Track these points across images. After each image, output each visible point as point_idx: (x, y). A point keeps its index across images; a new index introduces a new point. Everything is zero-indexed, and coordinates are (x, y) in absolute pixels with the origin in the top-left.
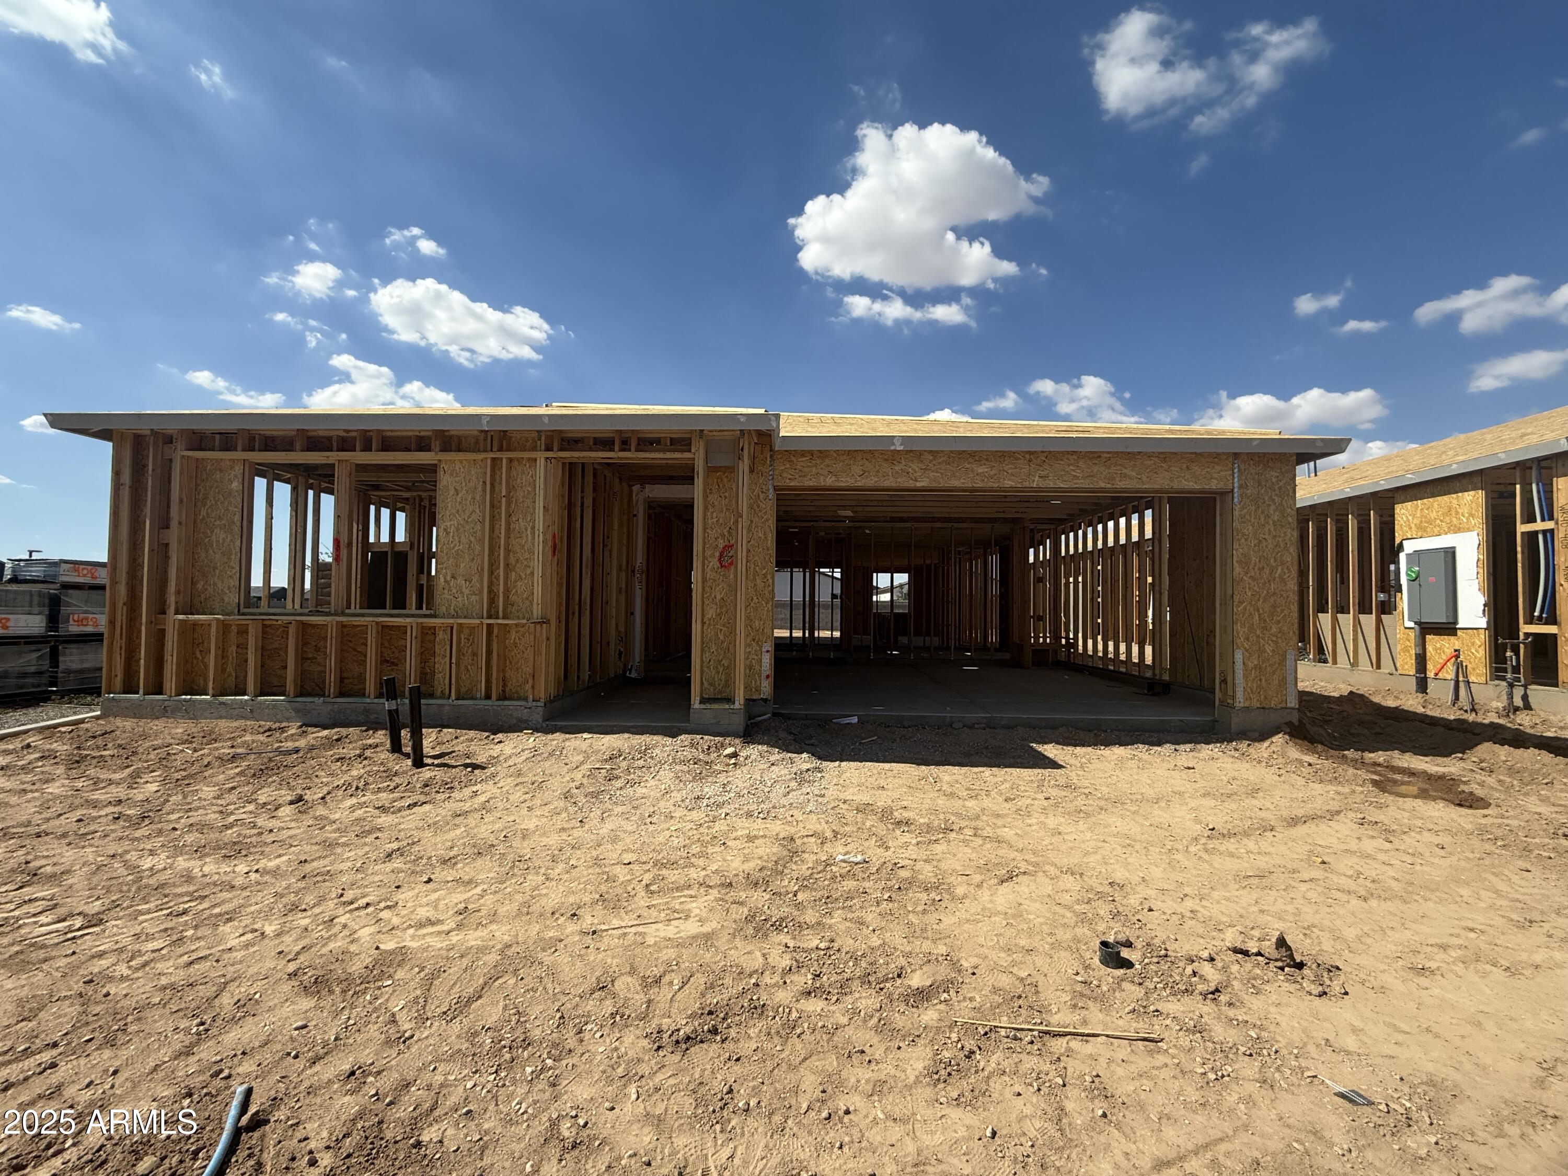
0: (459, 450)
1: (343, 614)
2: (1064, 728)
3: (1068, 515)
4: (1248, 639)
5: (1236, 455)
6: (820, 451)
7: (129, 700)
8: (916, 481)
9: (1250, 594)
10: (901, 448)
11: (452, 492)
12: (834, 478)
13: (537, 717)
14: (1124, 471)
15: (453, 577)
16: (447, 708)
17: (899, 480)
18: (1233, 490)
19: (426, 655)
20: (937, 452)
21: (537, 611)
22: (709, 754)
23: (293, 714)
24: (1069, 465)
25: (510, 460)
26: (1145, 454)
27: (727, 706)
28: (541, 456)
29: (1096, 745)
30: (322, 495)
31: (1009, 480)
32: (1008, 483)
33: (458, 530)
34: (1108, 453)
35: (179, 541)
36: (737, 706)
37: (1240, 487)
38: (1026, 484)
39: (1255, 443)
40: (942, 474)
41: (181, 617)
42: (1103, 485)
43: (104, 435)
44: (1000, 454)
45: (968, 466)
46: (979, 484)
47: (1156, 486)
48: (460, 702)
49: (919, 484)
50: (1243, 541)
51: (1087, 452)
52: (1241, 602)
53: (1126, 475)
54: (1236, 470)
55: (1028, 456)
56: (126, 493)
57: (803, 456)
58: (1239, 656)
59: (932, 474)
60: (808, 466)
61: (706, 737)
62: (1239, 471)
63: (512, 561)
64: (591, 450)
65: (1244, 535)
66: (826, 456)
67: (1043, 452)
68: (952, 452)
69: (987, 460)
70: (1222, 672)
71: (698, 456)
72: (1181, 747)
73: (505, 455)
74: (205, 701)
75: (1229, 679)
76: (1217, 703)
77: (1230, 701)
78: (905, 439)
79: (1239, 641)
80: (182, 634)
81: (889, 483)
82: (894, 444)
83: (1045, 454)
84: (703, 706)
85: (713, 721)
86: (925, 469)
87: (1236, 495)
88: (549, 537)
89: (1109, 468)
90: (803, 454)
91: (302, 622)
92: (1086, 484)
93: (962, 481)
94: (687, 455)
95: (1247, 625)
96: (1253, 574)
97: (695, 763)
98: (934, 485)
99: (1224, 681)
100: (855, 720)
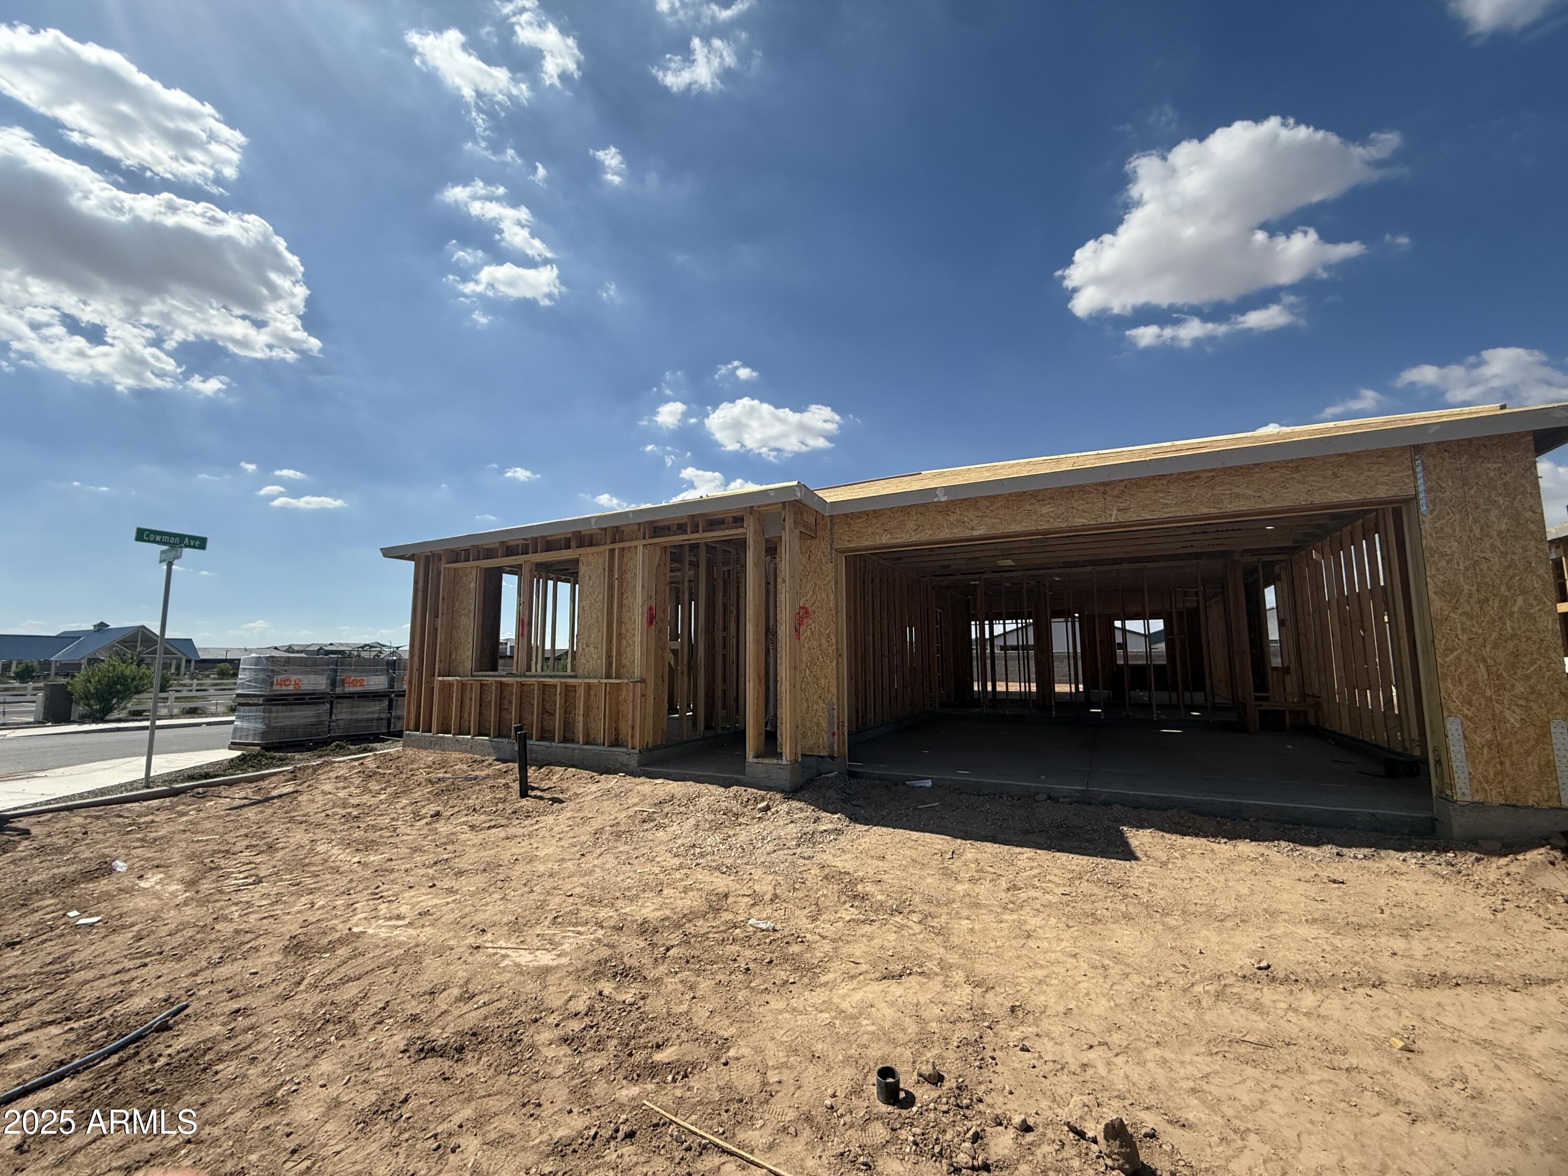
0: (591, 545)
1: (525, 676)
2: (1175, 811)
3: (1295, 541)
4: (1470, 703)
5: (1417, 449)
6: (874, 511)
7: (415, 735)
8: (973, 529)
9: (1465, 637)
10: (945, 499)
11: (587, 578)
12: (889, 536)
13: (634, 763)
14: (1237, 490)
15: (587, 646)
16: (577, 751)
17: (955, 531)
18: (1416, 497)
19: (568, 709)
20: (994, 497)
21: (637, 673)
22: (745, 807)
23: (492, 750)
24: (1156, 492)
25: (623, 549)
26: (1266, 465)
27: (775, 761)
28: (640, 543)
29: (1215, 836)
30: (559, 583)
31: (1080, 517)
32: (1079, 521)
33: (590, 607)
34: (1210, 471)
35: (442, 626)
36: (784, 762)
37: (1429, 491)
38: (1102, 520)
39: (1432, 430)
40: (1000, 520)
41: (440, 678)
42: (1206, 511)
43: (411, 558)
44: (1066, 490)
45: (1030, 508)
46: (1044, 526)
47: (1286, 504)
48: (585, 747)
49: (975, 533)
50: (1443, 563)
51: (1179, 474)
52: (1449, 650)
53: (1238, 495)
54: (1419, 469)
55: (1102, 489)
56: (420, 594)
57: (859, 517)
58: (1454, 727)
59: (989, 521)
60: (865, 527)
61: (749, 790)
62: (1424, 469)
63: (624, 631)
64: (675, 534)
65: (1443, 555)
66: (882, 515)
67: (1121, 481)
68: (1010, 495)
69: (1052, 498)
70: (1435, 749)
71: (749, 531)
72: (1350, 852)
73: (617, 546)
74: (448, 738)
75: (1444, 760)
76: (1435, 793)
77: (1448, 792)
78: (948, 489)
79: (1451, 705)
80: (441, 690)
81: (945, 534)
82: (937, 496)
83: (1124, 483)
84: (755, 760)
85: (764, 775)
86: (982, 517)
87: (1422, 502)
88: (646, 609)
89: (1213, 489)
90: (858, 515)
91: (501, 683)
92: (1182, 512)
93: (1024, 524)
94: (740, 531)
95: (1465, 683)
96: (1467, 608)
97: (724, 814)
98: (993, 532)
99: (1438, 762)
100: (929, 783)
